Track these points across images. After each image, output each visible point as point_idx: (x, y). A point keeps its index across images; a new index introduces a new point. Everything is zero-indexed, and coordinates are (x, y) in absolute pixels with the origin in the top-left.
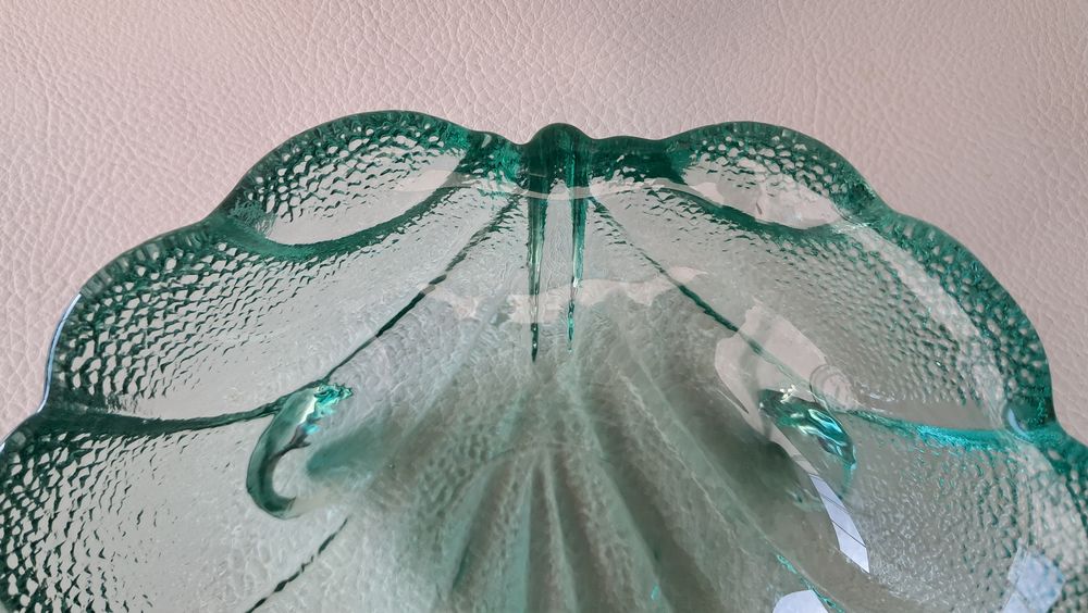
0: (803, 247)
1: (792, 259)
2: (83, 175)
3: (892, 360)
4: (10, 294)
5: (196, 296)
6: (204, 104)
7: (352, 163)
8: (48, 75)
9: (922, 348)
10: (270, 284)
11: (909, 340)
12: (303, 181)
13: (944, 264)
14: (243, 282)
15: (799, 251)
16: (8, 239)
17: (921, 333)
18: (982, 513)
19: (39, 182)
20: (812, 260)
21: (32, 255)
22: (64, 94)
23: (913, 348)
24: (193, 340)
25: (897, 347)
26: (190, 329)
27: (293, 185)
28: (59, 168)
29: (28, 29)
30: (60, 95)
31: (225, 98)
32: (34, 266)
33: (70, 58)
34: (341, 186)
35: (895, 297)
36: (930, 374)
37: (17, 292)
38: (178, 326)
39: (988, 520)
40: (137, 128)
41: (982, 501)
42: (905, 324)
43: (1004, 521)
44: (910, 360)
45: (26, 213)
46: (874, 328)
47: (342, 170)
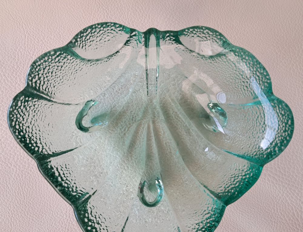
0: (213, 60)
2: (35, 54)
3: (235, 88)
4: (17, 83)
5: (63, 68)
6: (65, 36)
8: (26, 28)
9: (242, 83)
10: (80, 69)
11: (239, 82)
12: (89, 41)
14: (74, 67)
15: (213, 62)
16: (16, 70)
17: (242, 79)
18: (257, 123)
19: (24, 56)
20: (216, 64)
21: (22, 74)
22: (30, 33)
23: (240, 84)
25: (237, 84)
26: (61, 77)
27: (86, 42)
28: (29, 52)
29: (21, 16)
30: (29, 33)
31: (70, 34)
32: (23, 76)
33: (31, 24)
34: (98, 43)
35: (235, 70)
36: (244, 90)
37: (18, 82)
39: (258, 124)
40: (48, 42)
41: (257, 120)
42: (238, 77)
44: (240, 87)
45: (21, 63)
46: (231, 80)
47: (99, 39)
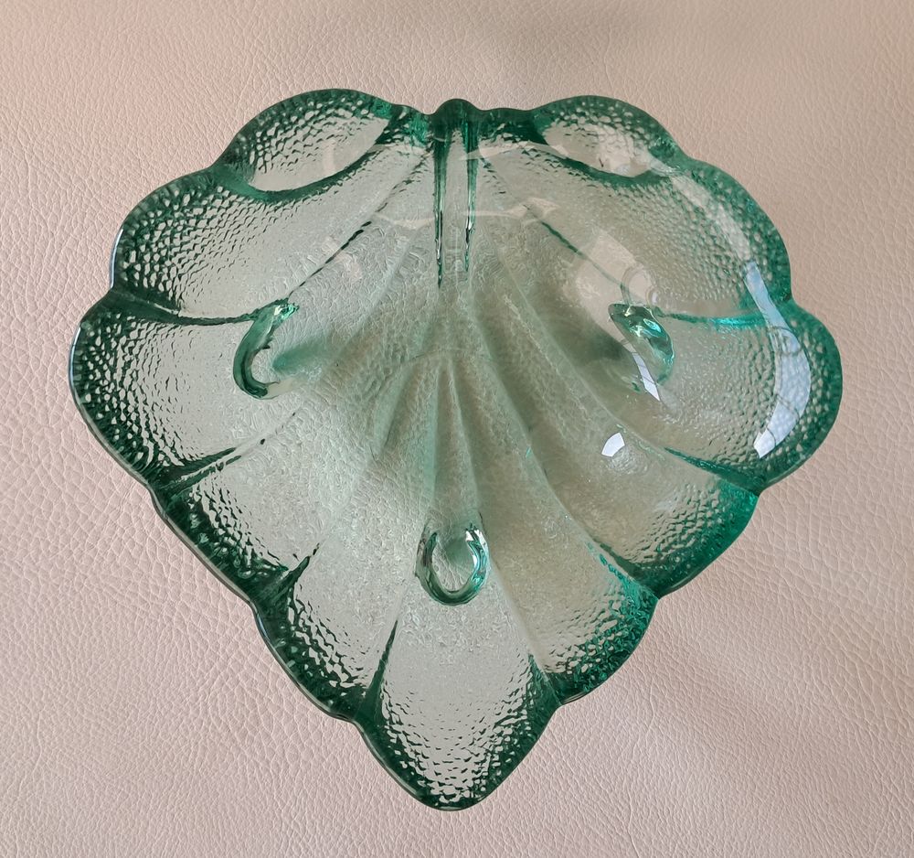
0: (633, 191)
1: (626, 201)
2: (60, 223)
3: (695, 272)
5: (202, 224)
7: (307, 129)
8: (27, 143)
9: (713, 259)
11: (705, 255)
12: (274, 142)
13: (726, 195)
15: (631, 195)
16: (6, 275)
17: (713, 248)
18: (750, 373)
19: (26, 229)
20: (640, 201)
21: (26, 287)
22: (40, 158)
23: (707, 260)
24: (200, 258)
25: (697, 261)
26: (198, 249)
27: (267, 145)
28: (41, 217)
29: (10, 106)
30: (37, 158)
33: (44, 128)
34: (299, 146)
35: (695, 223)
36: (719, 279)
38: (190, 246)
39: (755, 376)
40: (101, 184)
41: (751, 366)
42: (702, 243)
43: (766, 375)
44: (706, 270)
45: (18, 255)
46: (683, 249)
47: (301, 133)
